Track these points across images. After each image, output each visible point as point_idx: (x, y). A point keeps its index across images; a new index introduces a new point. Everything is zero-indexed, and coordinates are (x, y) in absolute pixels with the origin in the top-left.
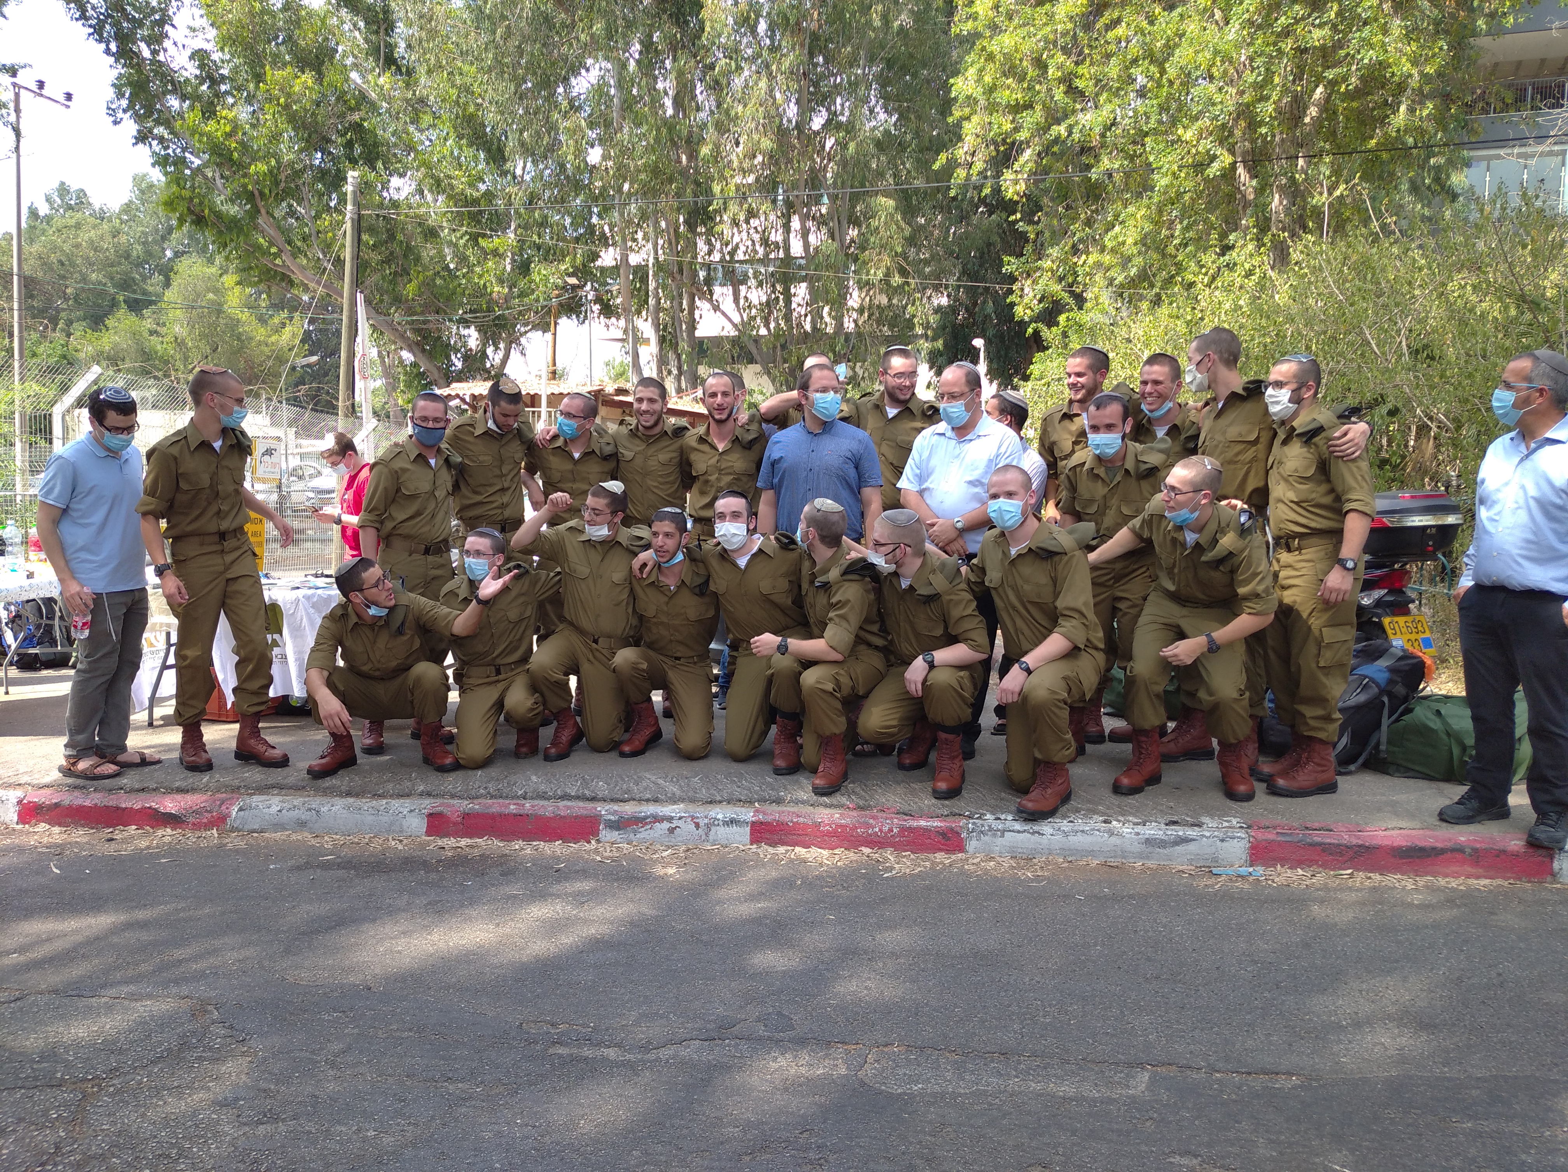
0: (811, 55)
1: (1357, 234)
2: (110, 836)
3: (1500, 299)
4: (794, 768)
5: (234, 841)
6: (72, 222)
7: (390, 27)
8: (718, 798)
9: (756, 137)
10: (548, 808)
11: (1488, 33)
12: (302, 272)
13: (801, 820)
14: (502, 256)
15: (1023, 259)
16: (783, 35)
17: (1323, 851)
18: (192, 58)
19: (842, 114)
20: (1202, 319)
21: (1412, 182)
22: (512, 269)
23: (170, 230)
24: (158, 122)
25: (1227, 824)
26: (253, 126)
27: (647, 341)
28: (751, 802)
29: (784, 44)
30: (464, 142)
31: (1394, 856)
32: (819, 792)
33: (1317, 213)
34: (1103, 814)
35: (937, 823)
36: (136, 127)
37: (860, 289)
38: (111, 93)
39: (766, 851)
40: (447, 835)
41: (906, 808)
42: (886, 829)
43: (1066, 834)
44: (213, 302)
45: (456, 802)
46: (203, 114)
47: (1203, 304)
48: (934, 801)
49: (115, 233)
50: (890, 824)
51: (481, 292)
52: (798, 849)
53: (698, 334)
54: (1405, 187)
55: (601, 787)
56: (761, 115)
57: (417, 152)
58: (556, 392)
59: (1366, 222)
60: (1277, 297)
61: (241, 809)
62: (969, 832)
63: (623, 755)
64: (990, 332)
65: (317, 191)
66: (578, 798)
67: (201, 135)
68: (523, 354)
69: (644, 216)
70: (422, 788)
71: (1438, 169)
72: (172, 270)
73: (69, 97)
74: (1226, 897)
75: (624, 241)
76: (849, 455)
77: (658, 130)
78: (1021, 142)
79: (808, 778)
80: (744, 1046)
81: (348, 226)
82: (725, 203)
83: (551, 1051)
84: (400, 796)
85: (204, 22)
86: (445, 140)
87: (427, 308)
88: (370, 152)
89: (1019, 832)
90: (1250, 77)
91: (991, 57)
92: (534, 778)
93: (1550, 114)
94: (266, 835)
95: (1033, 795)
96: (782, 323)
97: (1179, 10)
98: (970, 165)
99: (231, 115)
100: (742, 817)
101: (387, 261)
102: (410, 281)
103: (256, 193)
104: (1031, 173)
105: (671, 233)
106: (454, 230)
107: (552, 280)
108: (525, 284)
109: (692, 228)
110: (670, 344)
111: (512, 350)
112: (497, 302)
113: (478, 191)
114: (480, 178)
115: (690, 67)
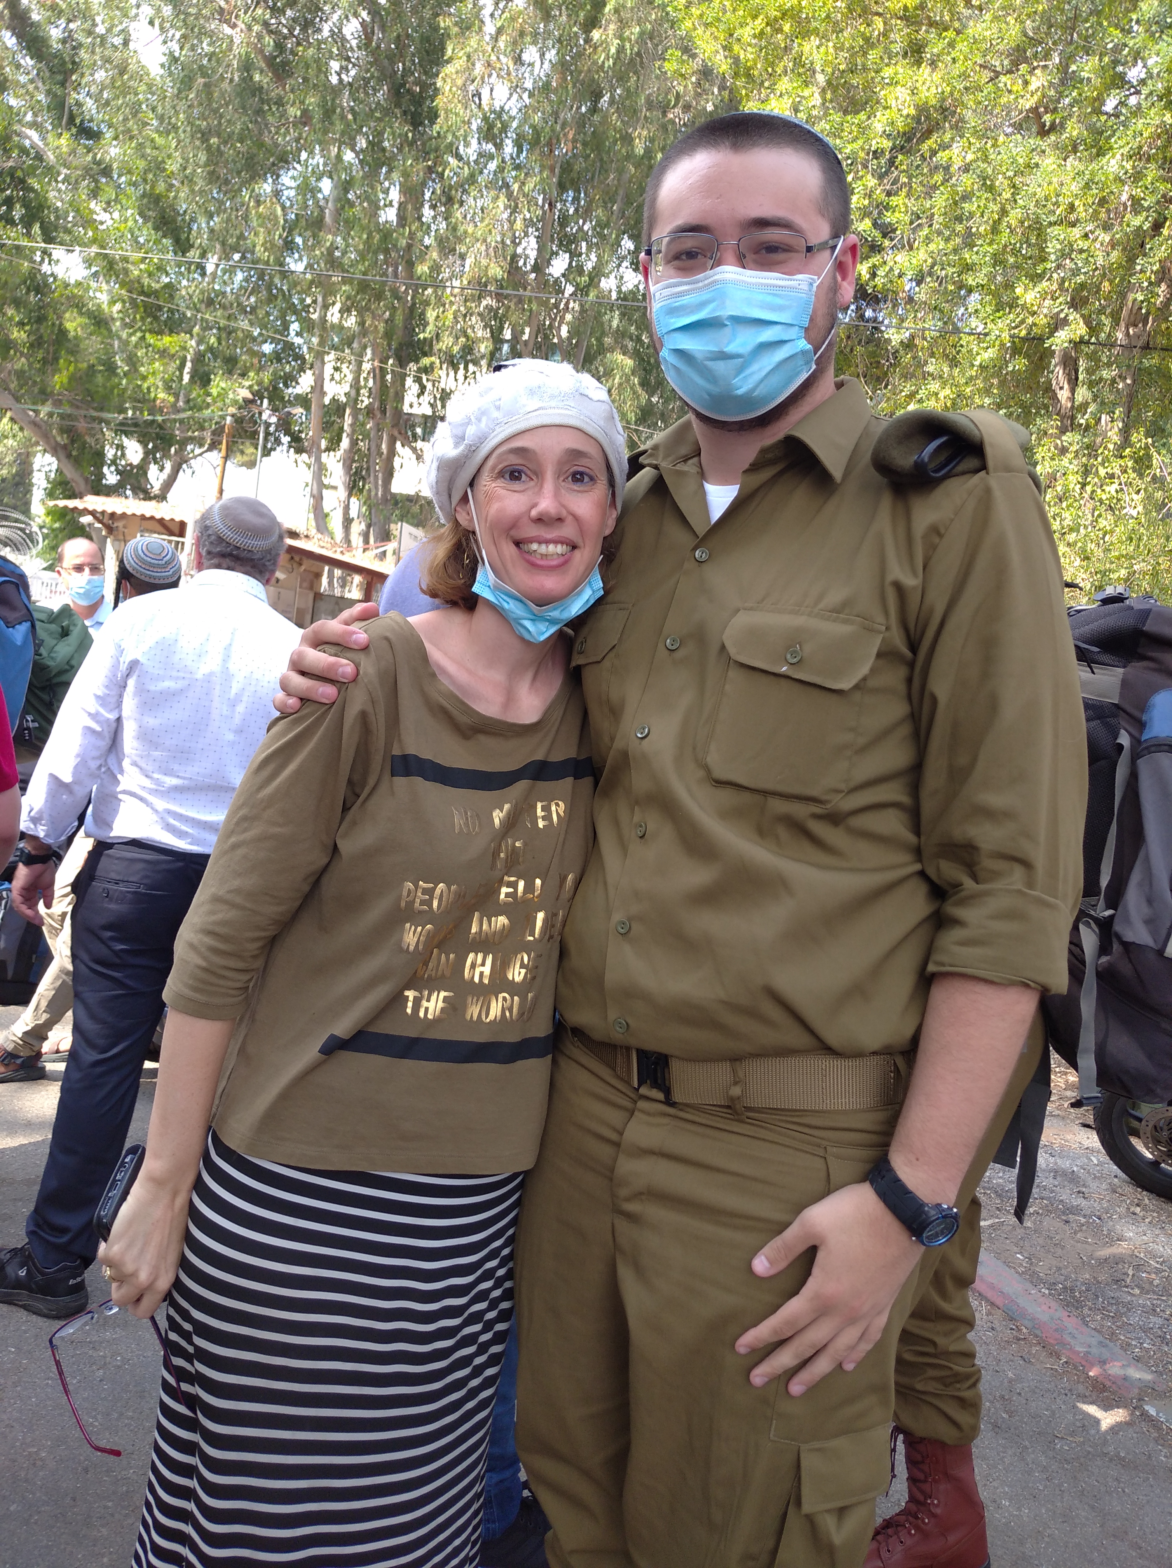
0: (561, 187)
16: (530, 151)
27: (334, 485)
29: (531, 162)
51: (145, 396)
53: (394, 488)
56: (493, 238)
102: (59, 371)
105: (376, 364)
106: (126, 324)
107: (231, 396)
108: (199, 396)
109: (402, 362)
110: (361, 491)
111: (181, 471)
112: (161, 410)
113: (158, 282)
114: (161, 268)
115: (418, 170)
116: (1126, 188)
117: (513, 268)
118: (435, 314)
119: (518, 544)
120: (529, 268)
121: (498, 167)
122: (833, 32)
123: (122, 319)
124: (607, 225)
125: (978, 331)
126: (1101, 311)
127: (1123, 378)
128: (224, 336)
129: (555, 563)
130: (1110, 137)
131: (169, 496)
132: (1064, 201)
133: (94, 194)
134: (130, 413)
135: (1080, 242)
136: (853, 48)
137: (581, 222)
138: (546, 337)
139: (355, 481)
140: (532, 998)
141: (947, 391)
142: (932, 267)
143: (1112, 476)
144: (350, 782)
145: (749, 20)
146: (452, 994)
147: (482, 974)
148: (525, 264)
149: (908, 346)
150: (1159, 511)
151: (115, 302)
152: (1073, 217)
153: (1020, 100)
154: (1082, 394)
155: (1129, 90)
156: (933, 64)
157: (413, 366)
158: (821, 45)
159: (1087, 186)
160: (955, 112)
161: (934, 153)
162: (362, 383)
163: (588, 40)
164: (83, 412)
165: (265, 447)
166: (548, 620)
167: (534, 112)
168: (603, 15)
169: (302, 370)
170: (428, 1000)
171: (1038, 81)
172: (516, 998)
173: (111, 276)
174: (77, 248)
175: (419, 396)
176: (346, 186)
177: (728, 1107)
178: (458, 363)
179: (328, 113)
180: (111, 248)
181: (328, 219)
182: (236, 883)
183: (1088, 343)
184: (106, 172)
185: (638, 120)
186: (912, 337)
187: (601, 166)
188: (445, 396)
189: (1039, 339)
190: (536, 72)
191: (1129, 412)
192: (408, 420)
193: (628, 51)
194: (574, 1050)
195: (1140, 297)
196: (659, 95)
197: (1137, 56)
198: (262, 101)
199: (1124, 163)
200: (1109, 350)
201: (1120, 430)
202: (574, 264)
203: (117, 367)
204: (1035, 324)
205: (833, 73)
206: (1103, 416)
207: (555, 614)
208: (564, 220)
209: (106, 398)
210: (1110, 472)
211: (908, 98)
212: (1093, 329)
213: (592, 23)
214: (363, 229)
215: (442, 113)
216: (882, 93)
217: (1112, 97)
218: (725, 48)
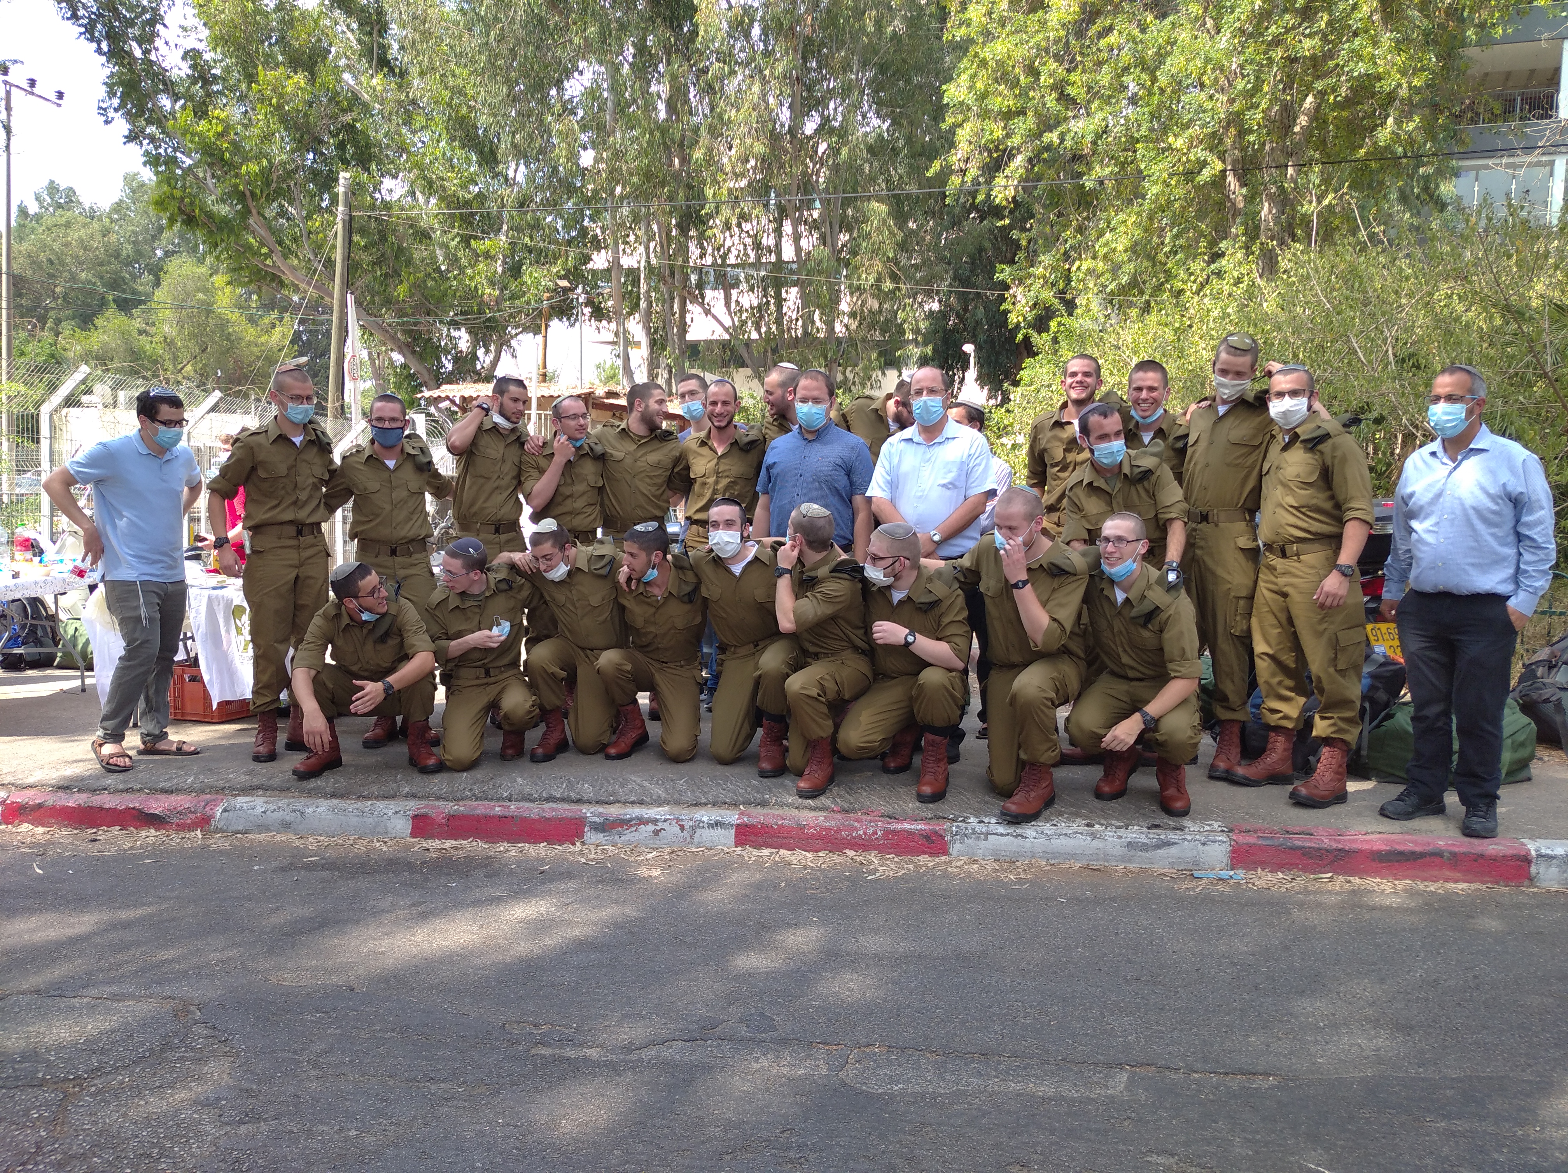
0: (805, 60)
1: (1345, 244)
2: (93, 836)
3: (1485, 309)
4: (780, 771)
5: (217, 842)
6: (63, 221)
7: (384, 29)
8: (703, 801)
9: (748, 141)
10: (533, 810)
11: (1479, 44)
12: (292, 273)
13: (786, 822)
14: (493, 258)
15: (1015, 267)
16: (776, 40)
17: (1304, 854)
18: (184, 58)
19: (835, 119)
20: (1190, 326)
21: (1401, 191)
22: (504, 272)
23: (161, 229)
24: (149, 122)
25: (1208, 828)
26: (245, 126)
27: (638, 344)
28: (736, 805)
29: (778, 48)
30: (456, 144)
31: (1373, 860)
32: (805, 795)
33: (1306, 221)
34: (1085, 817)
35: (921, 826)
36: (128, 126)
37: (852, 294)
38: (102, 91)
39: (751, 853)
40: (432, 837)
41: (889, 810)
42: (870, 832)
43: (1049, 837)
44: (203, 302)
45: (441, 803)
46: (195, 114)
47: (1192, 311)
48: (918, 804)
49: (106, 233)
50: (875, 827)
51: (473, 294)
52: (782, 852)
53: (689, 337)
54: (1394, 196)
55: (587, 790)
56: (754, 120)
57: (408, 153)
58: (546, 395)
59: (1354, 231)
60: (1265, 305)
61: (225, 810)
62: (953, 835)
63: (609, 757)
64: (982, 338)
65: (308, 192)
66: (563, 800)
67: (193, 135)
68: (514, 356)
69: (636, 218)
70: (407, 789)
71: (1427, 178)
72: (161, 269)
73: (60, 95)
74: (1206, 900)
75: (616, 244)
76: (839, 462)
77: (651, 133)
78: (1013, 148)
79: (793, 781)
80: (726, 1047)
81: (339, 227)
82: (717, 207)
83: (533, 1051)
84: (386, 797)
85: (198, 22)
86: (438, 141)
87: (415, 310)
88: (362, 153)
89: (1002, 835)
90: (1240, 84)
91: (983, 63)
92: (520, 780)
93: (1539, 125)
94: (251, 836)
95: (1017, 798)
96: (774, 328)
97: (1171, 18)
98: (964, 172)
99: (223, 115)
100: (727, 820)
101: (377, 263)
102: (401, 282)
103: (248, 193)
104: (1022, 180)
105: (663, 237)
107: (543, 283)
108: (516, 286)
109: (683, 230)
111: (503, 352)
112: (488, 304)
113: (470, 193)
115: (684, 72)
120: (785, 131)
139: (655, 339)
148: (781, 128)
157: (694, 234)
169: (596, 248)
174: (401, 175)
181: (608, 117)
215: (698, 10)
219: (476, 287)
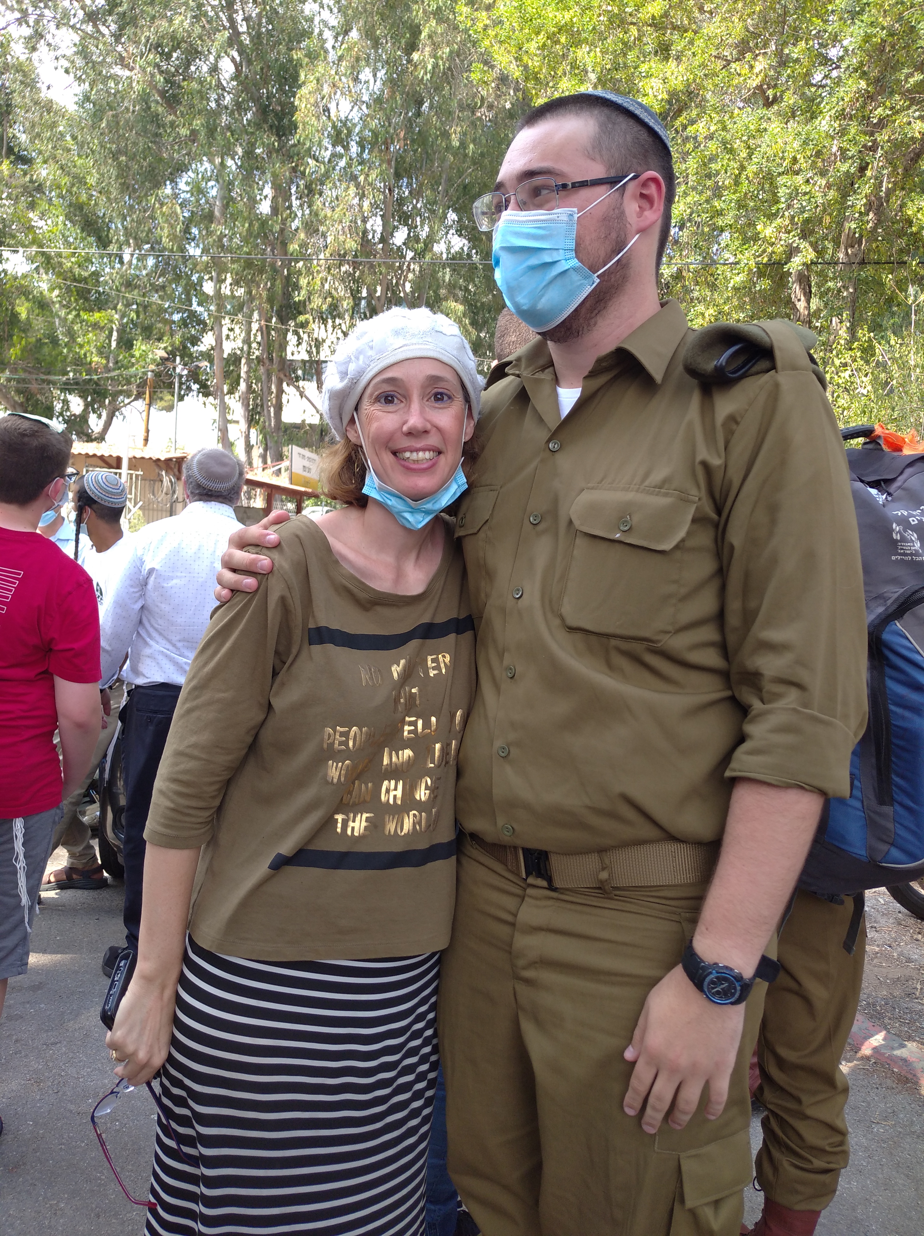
0: (397, 176)
9: (341, 238)
16: (371, 150)
27: (236, 420)
29: (372, 159)
51: (81, 361)
82: (310, 296)
105: (263, 323)
106: (64, 306)
107: (150, 356)
108: (125, 358)
109: (283, 320)
110: (257, 423)
111: (115, 418)
112: (96, 371)
113: (87, 271)
114: (88, 260)
115: (285, 171)
116: (835, 142)
117: (365, 242)
118: (306, 281)
119: (395, 453)
120: (377, 240)
121: (347, 164)
122: (599, 40)
123: (60, 302)
124: (435, 202)
125: (731, 261)
126: (825, 238)
127: (846, 288)
128: (141, 309)
129: (425, 466)
130: (820, 103)
131: (107, 437)
132: (789, 156)
133: (32, 206)
134: (71, 374)
135: (803, 187)
136: (616, 51)
137: (415, 201)
138: (394, 292)
139: (252, 415)
140: (436, 812)
141: (711, 311)
142: (691, 215)
143: (845, 365)
144: (277, 653)
145: (533, 36)
146: (372, 815)
147: (395, 796)
148: (373, 237)
149: (677, 278)
150: (883, 389)
151: (54, 289)
152: (796, 167)
153: (748, 81)
154: (815, 303)
155: (831, 66)
156: (678, 58)
157: (292, 323)
158: (591, 51)
159: (805, 143)
160: (698, 94)
161: (685, 127)
162: (252, 339)
163: (409, 61)
164: (34, 377)
165: (179, 394)
166: (423, 512)
167: (371, 119)
168: (420, 40)
169: (204, 331)
170: (354, 821)
171: (761, 65)
172: (423, 814)
173: (49, 269)
174: (21, 250)
175: (298, 346)
176: (228, 187)
177: (599, 888)
178: (327, 318)
179: (211, 131)
180: (47, 247)
181: (217, 213)
182: (193, 739)
183: (816, 263)
184: (40, 188)
185: (453, 119)
186: (680, 271)
187: (427, 158)
188: (318, 344)
189: (779, 263)
190: (371, 88)
191: (854, 314)
192: (291, 365)
193: (442, 67)
194: (473, 851)
195: (853, 226)
196: (468, 99)
197: (835, 39)
198: (159, 126)
199: (833, 123)
200: (834, 268)
201: (848, 328)
202: (412, 234)
203: (59, 340)
204: (773, 252)
205: (602, 72)
206: (834, 319)
207: (429, 506)
208: (401, 202)
209: (52, 364)
210: (843, 361)
211: (661, 87)
212: (820, 252)
213: (412, 47)
214: (245, 219)
215: (301, 126)
216: (641, 84)
217: (818, 73)
218: (516, 59)
219: (85, 355)
